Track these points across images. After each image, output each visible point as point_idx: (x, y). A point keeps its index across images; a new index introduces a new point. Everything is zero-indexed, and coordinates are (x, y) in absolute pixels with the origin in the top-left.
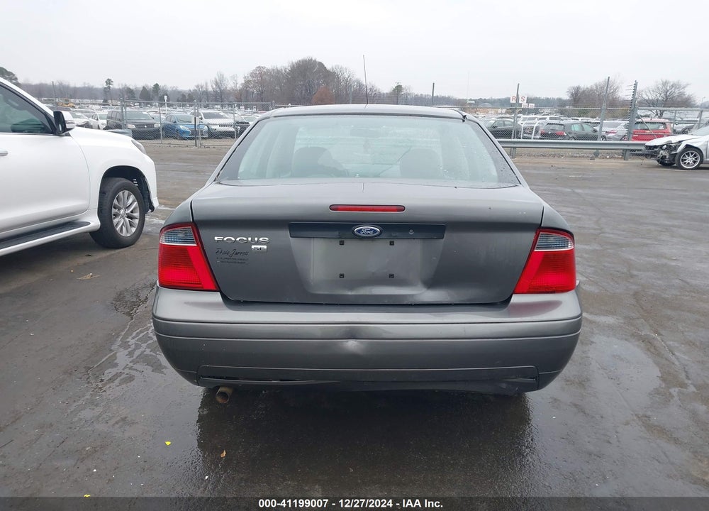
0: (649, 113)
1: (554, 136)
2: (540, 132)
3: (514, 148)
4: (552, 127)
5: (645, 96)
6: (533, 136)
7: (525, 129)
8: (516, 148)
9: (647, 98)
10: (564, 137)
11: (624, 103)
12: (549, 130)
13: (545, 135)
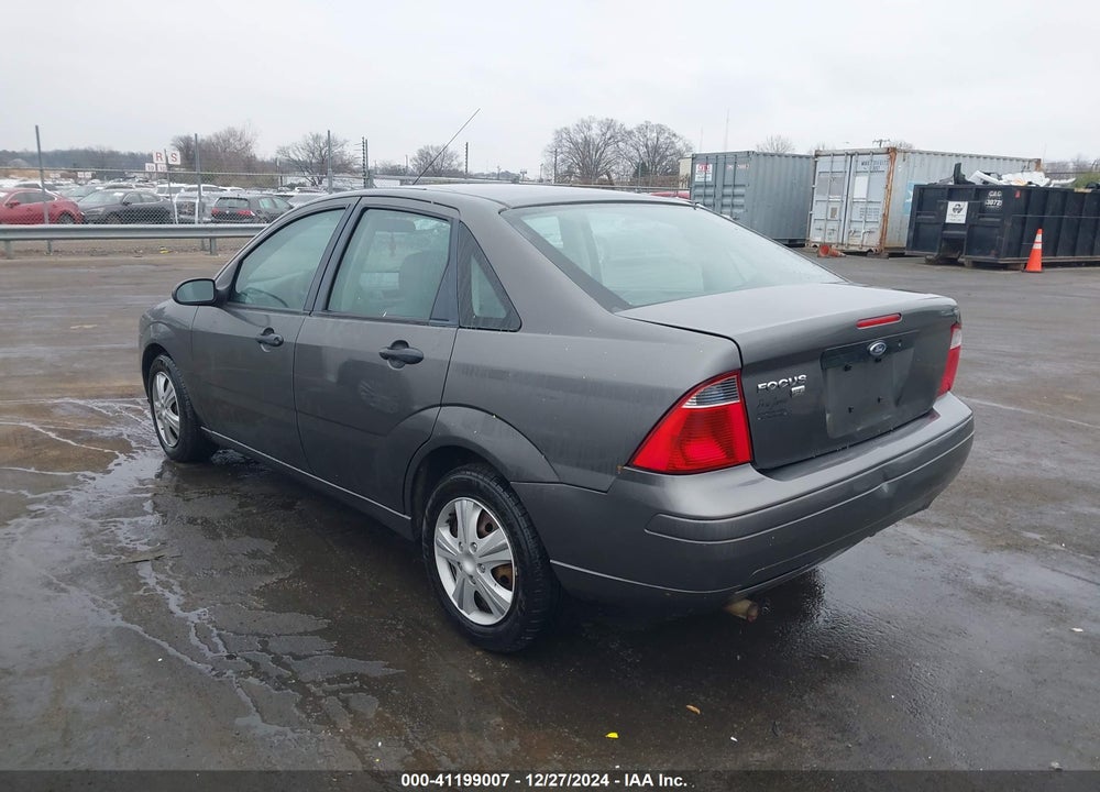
0: (302, 180)
1: (235, 217)
2: (208, 212)
3: (211, 238)
4: (227, 203)
5: (293, 156)
6: (196, 219)
7: (180, 206)
8: (215, 237)
9: (296, 158)
10: (252, 219)
11: (265, 166)
12: (226, 208)
13: (219, 216)
